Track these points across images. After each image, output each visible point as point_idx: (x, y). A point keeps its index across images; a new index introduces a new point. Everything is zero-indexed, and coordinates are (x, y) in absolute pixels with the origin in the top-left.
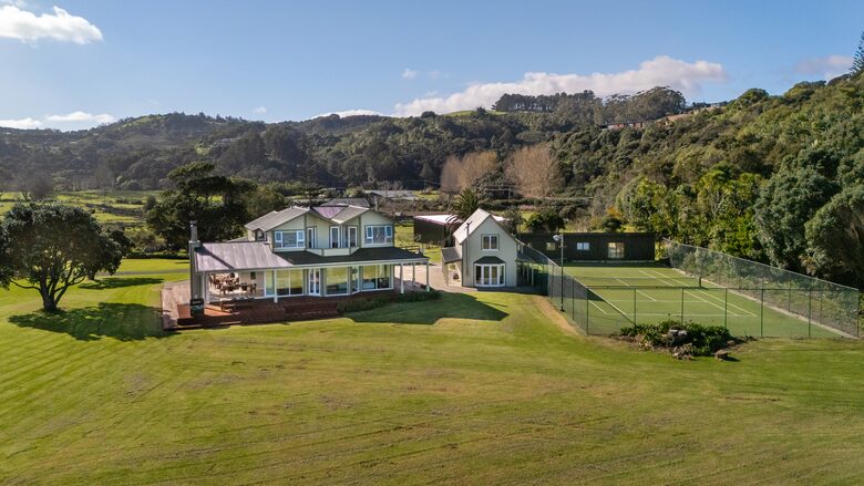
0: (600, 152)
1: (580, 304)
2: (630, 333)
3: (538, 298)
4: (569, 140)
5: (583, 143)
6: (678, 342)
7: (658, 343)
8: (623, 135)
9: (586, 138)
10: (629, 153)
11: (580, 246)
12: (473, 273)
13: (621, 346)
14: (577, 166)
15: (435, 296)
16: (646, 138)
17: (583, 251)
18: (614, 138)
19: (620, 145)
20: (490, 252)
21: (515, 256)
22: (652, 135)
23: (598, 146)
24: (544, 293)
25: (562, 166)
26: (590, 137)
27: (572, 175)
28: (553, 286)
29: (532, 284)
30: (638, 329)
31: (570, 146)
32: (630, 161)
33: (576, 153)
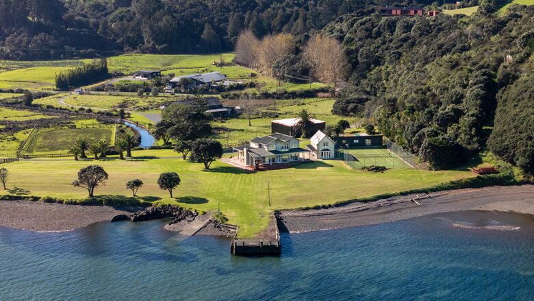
0: (379, 40)
1: (352, 162)
2: (363, 169)
3: (341, 161)
4: (355, 25)
5: (367, 30)
6: (373, 169)
7: (369, 170)
8: (398, 25)
9: (368, 25)
10: (401, 46)
11: (355, 141)
12: (321, 154)
13: (361, 171)
14: (361, 55)
15: (312, 162)
16: (414, 30)
17: (356, 143)
18: (391, 27)
19: (395, 33)
20: (326, 147)
21: (333, 148)
22: (419, 28)
23: (379, 34)
24: (343, 160)
25: (348, 53)
26: (373, 23)
27: (357, 63)
28: (345, 157)
29: (339, 156)
30: (365, 167)
31: (356, 31)
32: (400, 55)
33: (361, 39)
